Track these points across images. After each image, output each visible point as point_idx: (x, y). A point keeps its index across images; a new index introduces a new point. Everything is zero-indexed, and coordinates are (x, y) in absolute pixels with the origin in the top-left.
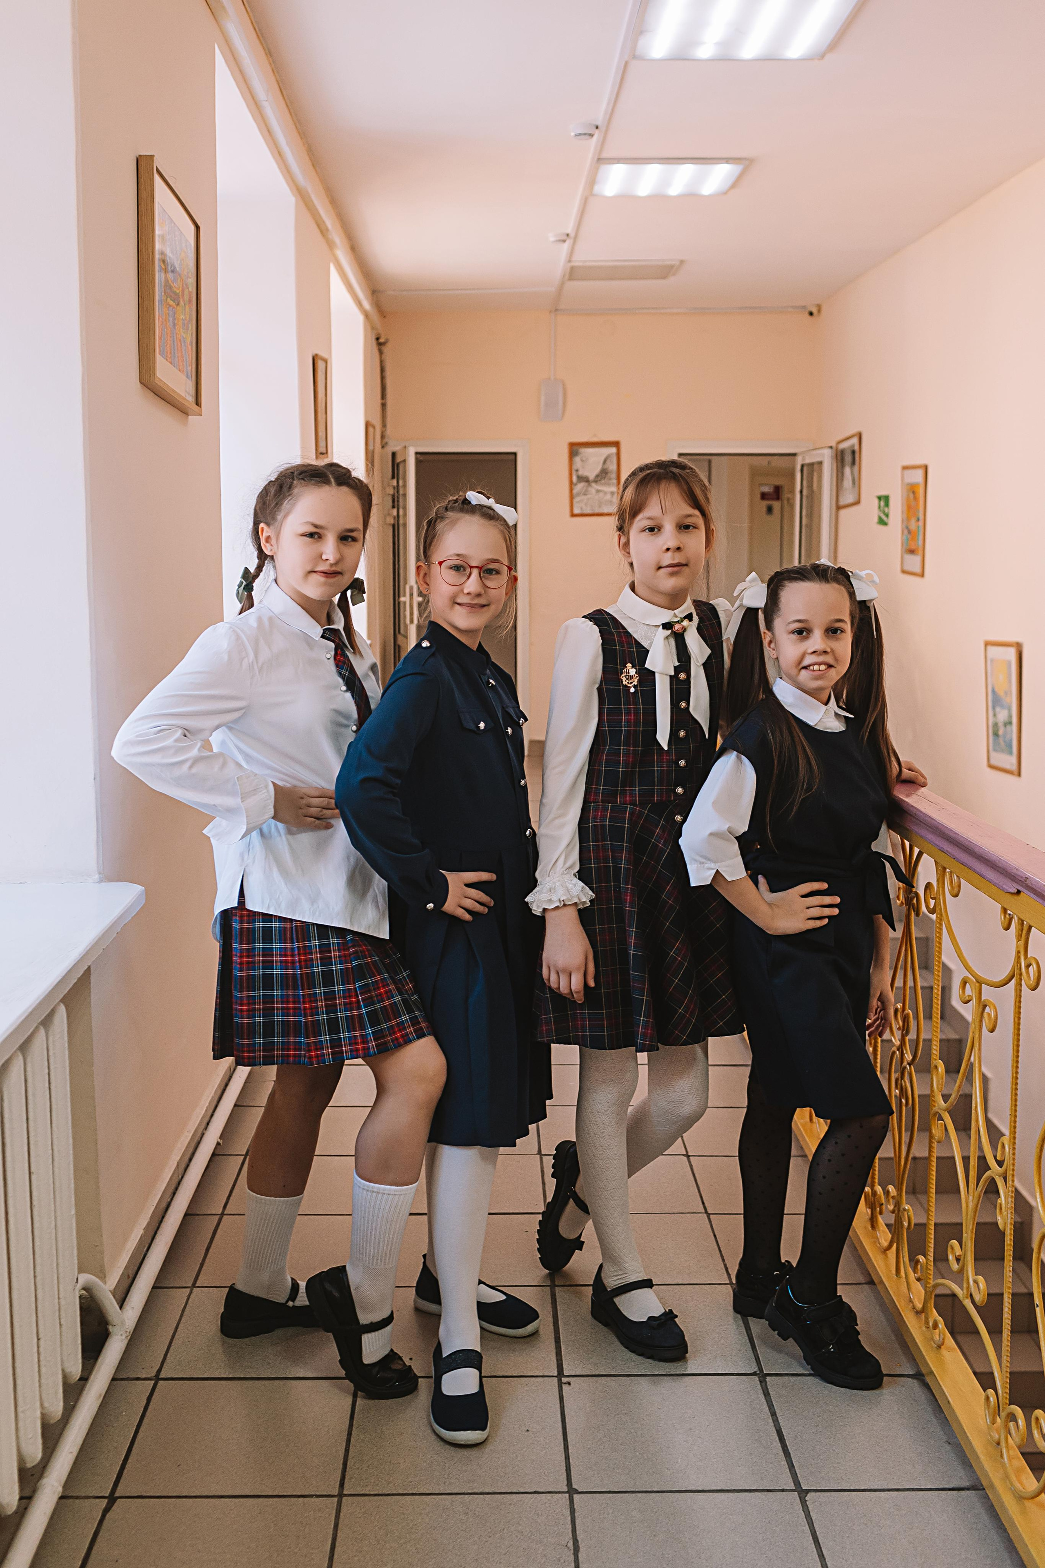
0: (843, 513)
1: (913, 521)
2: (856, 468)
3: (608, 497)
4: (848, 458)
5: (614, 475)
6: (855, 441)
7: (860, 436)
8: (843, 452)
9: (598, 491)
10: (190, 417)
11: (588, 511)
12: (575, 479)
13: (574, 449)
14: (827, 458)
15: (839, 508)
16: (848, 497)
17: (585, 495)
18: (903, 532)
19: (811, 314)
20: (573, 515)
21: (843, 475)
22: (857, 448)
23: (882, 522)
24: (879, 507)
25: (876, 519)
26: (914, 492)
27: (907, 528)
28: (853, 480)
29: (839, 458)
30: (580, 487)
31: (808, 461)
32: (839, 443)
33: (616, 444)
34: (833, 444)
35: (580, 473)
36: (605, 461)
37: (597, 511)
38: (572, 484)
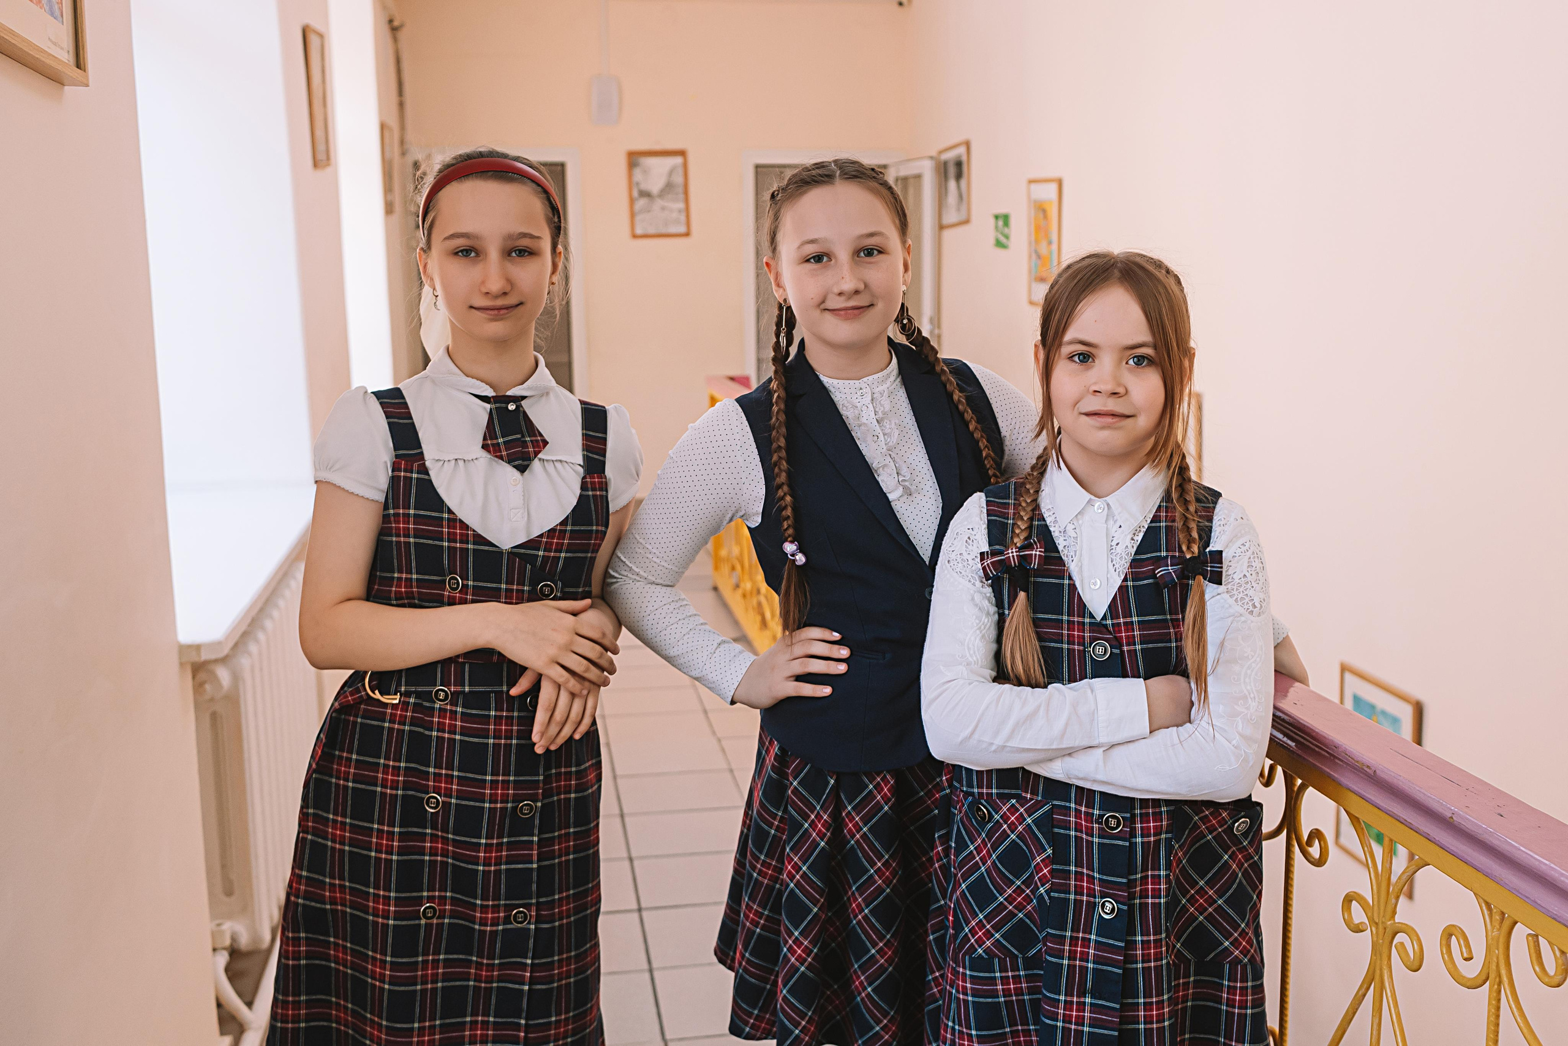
0: (947, 234)
1: (1044, 244)
2: (963, 182)
3: (675, 215)
4: (952, 171)
5: (681, 190)
6: (962, 150)
7: (968, 144)
8: (945, 163)
9: (663, 209)
10: (66, 87)
11: (651, 231)
12: (635, 194)
13: (634, 159)
14: (927, 170)
15: (942, 227)
16: (951, 216)
17: (649, 211)
18: (1030, 257)
19: (901, 4)
20: (635, 236)
21: (946, 189)
22: (964, 159)
23: (999, 244)
24: (996, 227)
25: (992, 241)
26: (1044, 211)
27: (1036, 252)
28: (960, 196)
29: (942, 170)
30: (641, 203)
31: (903, 173)
32: (941, 152)
33: (682, 153)
34: (934, 153)
35: (644, 187)
36: (671, 173)
37: (664, 231)
38: (632, 201)
